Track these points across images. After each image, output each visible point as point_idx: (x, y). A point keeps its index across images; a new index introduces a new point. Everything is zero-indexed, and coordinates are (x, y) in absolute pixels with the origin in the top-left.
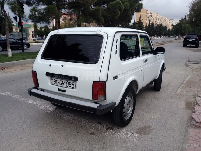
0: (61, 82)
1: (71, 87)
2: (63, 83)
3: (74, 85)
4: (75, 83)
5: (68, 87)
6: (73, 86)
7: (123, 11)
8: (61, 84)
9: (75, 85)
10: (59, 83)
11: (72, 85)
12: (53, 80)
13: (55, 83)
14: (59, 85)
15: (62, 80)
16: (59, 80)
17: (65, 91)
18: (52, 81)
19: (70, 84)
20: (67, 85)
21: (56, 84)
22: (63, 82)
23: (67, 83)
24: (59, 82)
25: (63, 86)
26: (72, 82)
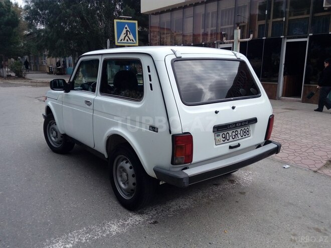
1: (247, 136)
4: (249, 127)
5: (244, 137)
8: (233, 137)
9: (249, 131)
10: (231, 138)
11: (246, 132)
12: (221, 135)
13: (224, 139)
14: (231, 139)
15: (234, 131)
16: (230, 132)
17: (239, 145)
18: (218, 138)
20: (242, 135)
21: (226, 141)
22: (237, 133)
24: (230, 135)
25: (237, 138)
26: (246, 128)
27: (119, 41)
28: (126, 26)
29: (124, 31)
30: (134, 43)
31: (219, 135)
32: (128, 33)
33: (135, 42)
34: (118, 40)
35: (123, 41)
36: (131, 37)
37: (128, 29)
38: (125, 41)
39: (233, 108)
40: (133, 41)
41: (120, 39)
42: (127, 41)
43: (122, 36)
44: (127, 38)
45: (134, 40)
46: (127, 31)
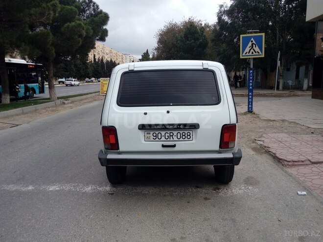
0: (167, 135)
1: (186, 139)
2: (170, 136)
3: (189, 135)
4: (191, 132)
5: (181, 139)
6: (189, 137)
7: (84, 38)
8: (167, 137)
9: (191, 135)
10: (163, 137)
11: (186, 135)
13: (155, 138)
14: (163, 139)
15: (169, 132)
16: (163, 133)
17: (174, 146)
18: (148, 136)
19: (183, 135)
20: (179, 137)
21: (157, 139)
22: (171, 134)
23: (179, 134)
25: (172, 139)
26: (186, 132)
27: (244, 54)
28: (252, 39)
29: (250, 44)
30: (260, 55)
31: (150, 133)
32: (254, 45)
33: (261, 53)
34: (242, 53)
35: (247, 54)
36: (257, 49)
37: (254, 42)
38: (250, 54)
39: (168, 112)
40: (258, 53)
41: (245, 52)
42: (252, 53)
43: (247, 49)
44: (252, 50)
45: (260, 52)
46: (252, 44)
